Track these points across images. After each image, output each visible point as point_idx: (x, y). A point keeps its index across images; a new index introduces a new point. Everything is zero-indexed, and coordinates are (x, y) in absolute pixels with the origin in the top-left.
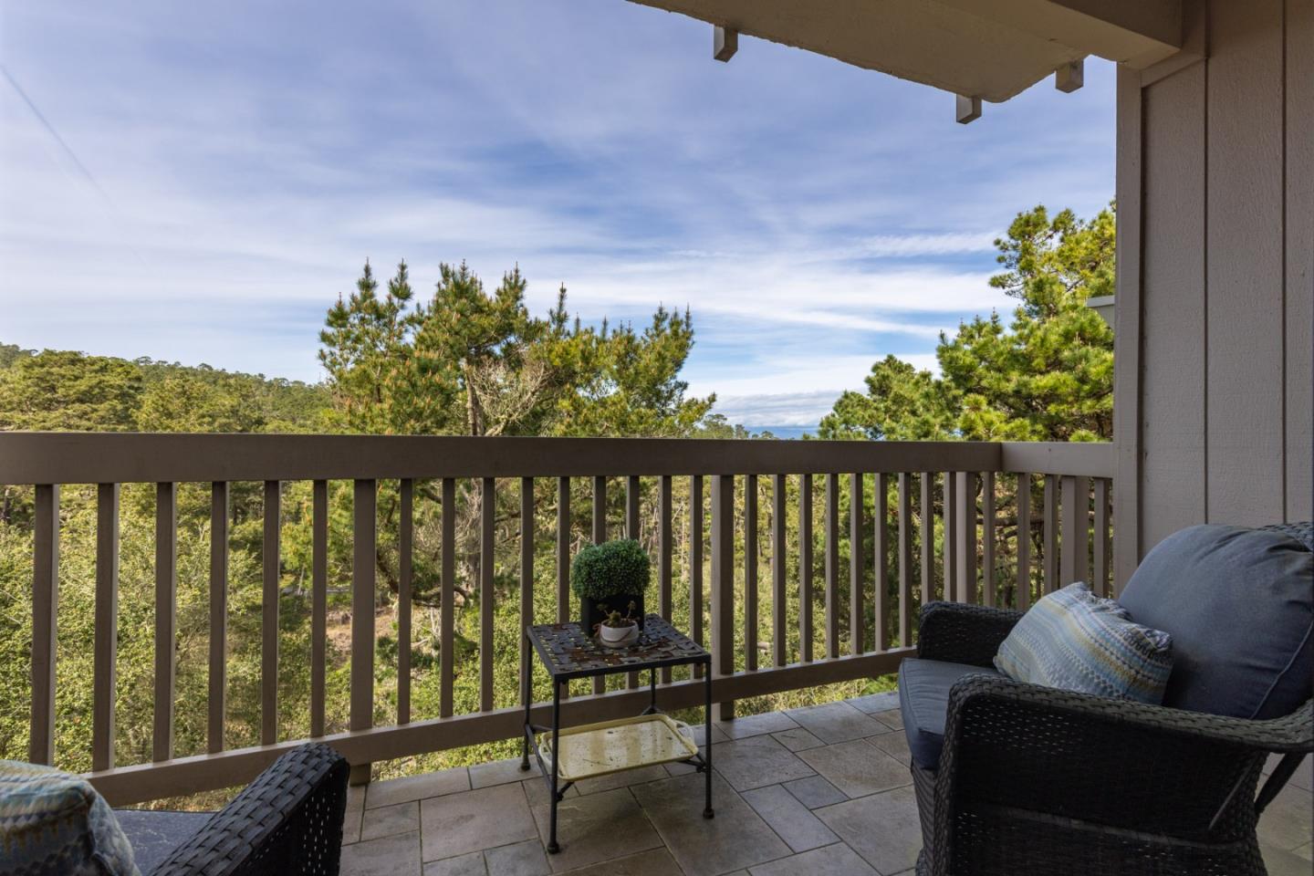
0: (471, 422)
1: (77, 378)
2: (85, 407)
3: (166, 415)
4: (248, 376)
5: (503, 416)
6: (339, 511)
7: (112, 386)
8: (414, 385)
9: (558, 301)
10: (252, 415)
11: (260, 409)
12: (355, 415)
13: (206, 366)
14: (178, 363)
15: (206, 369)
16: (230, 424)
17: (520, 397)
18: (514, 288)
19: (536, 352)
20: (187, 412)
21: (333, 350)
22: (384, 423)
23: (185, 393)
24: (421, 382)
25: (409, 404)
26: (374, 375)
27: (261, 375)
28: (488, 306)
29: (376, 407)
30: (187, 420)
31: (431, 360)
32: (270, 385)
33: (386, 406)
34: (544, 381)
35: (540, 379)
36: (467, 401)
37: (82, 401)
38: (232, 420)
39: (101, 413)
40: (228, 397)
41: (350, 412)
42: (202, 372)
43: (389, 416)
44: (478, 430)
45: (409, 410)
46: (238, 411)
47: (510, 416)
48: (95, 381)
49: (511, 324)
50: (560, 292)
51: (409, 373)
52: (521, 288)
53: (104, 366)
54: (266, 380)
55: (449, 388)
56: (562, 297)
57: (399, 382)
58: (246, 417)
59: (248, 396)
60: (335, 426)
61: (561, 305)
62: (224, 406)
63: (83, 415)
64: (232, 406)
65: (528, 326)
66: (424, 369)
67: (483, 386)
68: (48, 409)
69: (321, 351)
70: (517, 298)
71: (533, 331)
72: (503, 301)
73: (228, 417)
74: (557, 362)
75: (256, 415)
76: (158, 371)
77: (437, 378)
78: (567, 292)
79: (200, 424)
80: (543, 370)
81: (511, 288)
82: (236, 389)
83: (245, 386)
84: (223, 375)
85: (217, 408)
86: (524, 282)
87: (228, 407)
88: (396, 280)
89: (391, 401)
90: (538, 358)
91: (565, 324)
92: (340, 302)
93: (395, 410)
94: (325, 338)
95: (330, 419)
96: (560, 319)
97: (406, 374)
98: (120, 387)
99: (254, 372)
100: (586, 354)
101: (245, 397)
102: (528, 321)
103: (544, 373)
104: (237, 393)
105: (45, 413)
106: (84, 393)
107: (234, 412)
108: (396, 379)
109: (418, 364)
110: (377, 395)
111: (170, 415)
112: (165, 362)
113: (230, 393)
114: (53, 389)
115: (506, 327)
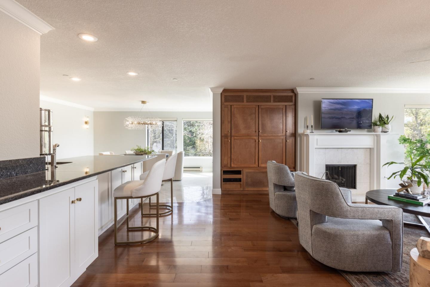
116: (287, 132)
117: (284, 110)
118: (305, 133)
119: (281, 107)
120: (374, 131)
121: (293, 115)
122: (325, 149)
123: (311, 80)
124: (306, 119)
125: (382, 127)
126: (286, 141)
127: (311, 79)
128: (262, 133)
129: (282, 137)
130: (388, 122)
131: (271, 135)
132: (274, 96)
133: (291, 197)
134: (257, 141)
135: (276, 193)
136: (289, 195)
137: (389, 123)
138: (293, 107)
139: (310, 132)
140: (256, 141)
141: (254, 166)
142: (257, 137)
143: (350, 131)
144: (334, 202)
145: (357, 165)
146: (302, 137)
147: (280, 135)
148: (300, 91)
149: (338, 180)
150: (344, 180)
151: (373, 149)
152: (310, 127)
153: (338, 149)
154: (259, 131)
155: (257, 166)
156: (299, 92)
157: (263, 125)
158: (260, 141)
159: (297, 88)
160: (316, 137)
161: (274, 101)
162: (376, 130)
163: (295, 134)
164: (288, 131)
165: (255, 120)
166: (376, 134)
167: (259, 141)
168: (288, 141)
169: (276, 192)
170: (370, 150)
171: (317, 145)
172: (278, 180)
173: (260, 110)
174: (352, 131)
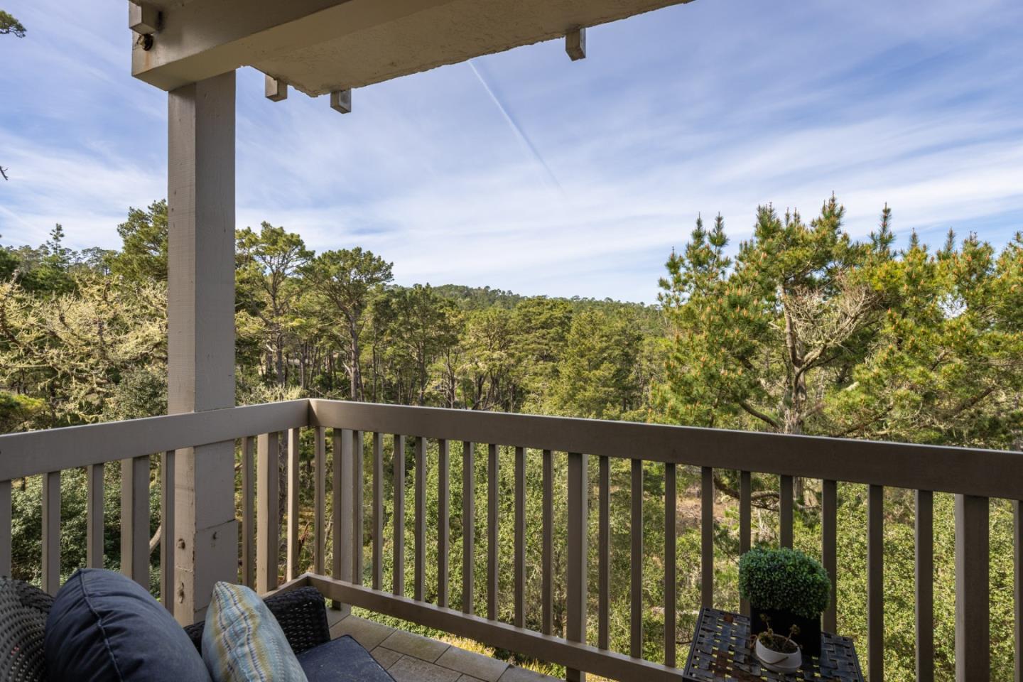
0: (789, 346)
1: (540, 314)
2: (544, 331)
4: (634, 304)
5: (819, 342)
6: (670, 419)
7: (556, 318)
8: (725, 319)
9: (881, 223)
10: (634, 333)
11: (639, 329)
12: (681, 344)
16: (621, 340)
17: (838, 322)
18: (832, 216)
19: (856, 278)
20: (593, 334)
21: (668, 292)
22: (702, 351)
23: (592, 321)
24: (732, 316)
25: (721, 335)
26: (697, 310)
27: (642, 303)
28: (803, 239)
29: (697, 338)
30: (593, 339)
31: (739, 297)
32: (648, 309)
33: (703, 337)
34: (865, 306)
35: (861, 304)
36: (785, 327)
37: (543, 328)
38: (622, 337)
39: (551, 335)
40: (620, 321)
41: (678, 341)
42: (607, 303)
43: (707, 345)
44: (798, 352)
45: (721, 340)
47: (828, 341)
48: (548, 315)
49: (829, 252)
50: (883, 214)
51: (721, 308)
52: (839, 216)
53: (554, 304)
54: (645, 306)
55: (756, 319)
56: (885, 218)
57: (712, 318)
58: (631, 335)
61: (884, 227)
62: (617, 328)
63: (543, 337)
64: (622, 328)
65: (848, 251)
66: (733, 305)
67: (799, 314)
68: (528, 333)
69: (659, 294)
70: (835, 226)
71: (853, 255)
72: (817, 232)
73: (620, 335)
74: (880, 286)
75: (636, 333)
76: (582, 304)
77: (744, 312)
78: (892, 212)
79: (601, 342)
80: (864, 295)
81: (827, 218)
82: (625, 315)
83: (631, 312)
84: (619, 305)
86: (842, 209)
87: (620, 329)
88: (714, 231)
89: (707, 333)
90: (858, 283)
91: (889, 245)
92: (673, 255)
93: (710, 341)
94: (663, 283)
95: (665, 347)
96: (884, 240)
97: (718, 310)
98: (561, 318)
99: (637, 302)
100: (914, 275)
101: (630, 321)
102: (849, 246)
103: (865, 297)
104: (625, 319)
105: (526, 336)
106: (544, 323)
107: (624, 331)
108: (710, 314)
109: (729, 301)
110: (696, 329)
111: (584, 336)
113: (621, 318)
114: (530, 321)
115: (823, 256)
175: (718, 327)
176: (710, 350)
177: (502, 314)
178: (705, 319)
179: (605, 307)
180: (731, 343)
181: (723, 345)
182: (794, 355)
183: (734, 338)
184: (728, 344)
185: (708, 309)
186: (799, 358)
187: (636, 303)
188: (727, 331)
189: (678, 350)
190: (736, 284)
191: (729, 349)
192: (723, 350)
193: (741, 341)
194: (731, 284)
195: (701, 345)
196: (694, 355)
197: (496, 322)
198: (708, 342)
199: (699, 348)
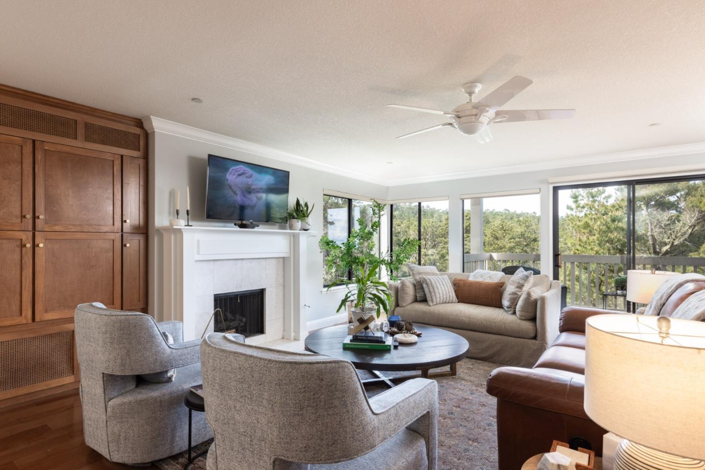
0: (651, 243)
3: (496, 238)
4: (528, 214)
5: (669, 240)
8: (609, 228)
10: (531, 236)
11: (535, 233)
12: (582, 242)
13: (507, 210)
14: (494, 210)
15: (507, 212)
16: (521, 241)
20: (504, 237)
22: (594, 245)
24: (613, 226)
25: (606, 236)
26: (591, 223)
27: (534, 213)
29: (591, 238)
30: (504, 241)
31: (617, 216)
33: (595, 238)
34: (698, 219)
35: (695, 218)
38: (521, 240)
40: (519, 227)
41: (579, 240)
42: (505, 213)
43: (597, 242)
44: (657, 247)
45: (606, 239)
46: (524, 234)
47: (674, 240)
51: (606, 222)
57: (601, 227)
58: (528, 237)
59: (529, 226)
60: (573, 246)
62: (518, 232)
64: (522, 232)
66: (613, 221)
73: (520, 238)
75: (533, 236)
77: (620, 224)
82: (524, 223)
83: (527, 221)
84: (515, 215)
85: (514, 233)
87: (520, 233)
89: (598, 235)
90: (693, 206)
93: (600, 239)
95: (571, 243)
97: (604, 223)
103: (698, 214)
104: (524, 225)
107: (523, 235)
108: (600, 225)
109: (611, 218)
110: (591, 233)
111: (497, 238)
112: (488, 210)
116: (125, 221)
117: (117, 168)
118: (175, 227)
119: (108, 157)
120: (291, 228)
121: (142, 183)
122: (212, 262)
123: (194, 103)
124: (172, 194)
125: (302, 220)
126: (123, 245)
127: (193, 99)
128: (46, 222)
129: (112, 236)
130: (308, 212)
131: (79, 229)
132: (87, 126)
133: (161, 401)
134: (28, 245)
135: (111, 403)
136: (155, 398)
137: (310, 216)
138: (141, 162)
139: (186, 226)
140: (23, 246)
141: (18, 320)
142: (30, 234)
143: (258, 226)
144: (348, 419)
145: (265, 289)
146: (166, 236)
147: (105, 229)
148: (159, 126)
149: (234, 322)
150: (244, 320)
151: (289, 258)
152: (183, 213)
153: (236, 261)
154: (35, 217)
155: (30, 321)
156: (155, 130)
157: (50, 201)
158: (41, 245)
159: (151, 117)
160: (197, 236)
161: (87, 139)
162: (294, 225)
163: (145, 229)
164: (128, 221)
165: (19, 183)
166: (293, 233)
167: (34, 246)
168: (128, 245)
169: (110, 399)
170: (284, 261)
171: (198, 253)
172: (119, 361)
173: (39, 156)
174: (260, 226)
175: (605, 232)
176: (599, 245)
177: (434, 224)
178: (597, 228)
179: (504, 216)
180: (612, 240)
181: (607, 241)
182: (654, 248)
183: (614, 238)
184: (611, 241)
185: (599, 223)
186: (658, 250)
187: (530, 212)
188: (609, 234)
189: (580, 245)
190: (615, 208)
191: (611, 244)
192: (608, 244)
193: (618, 240)
194: (612, 209)
195: (594, 242)
196: (590, 248)
197: (430, 229)
198: (598, 240)
199: (593, 244)
